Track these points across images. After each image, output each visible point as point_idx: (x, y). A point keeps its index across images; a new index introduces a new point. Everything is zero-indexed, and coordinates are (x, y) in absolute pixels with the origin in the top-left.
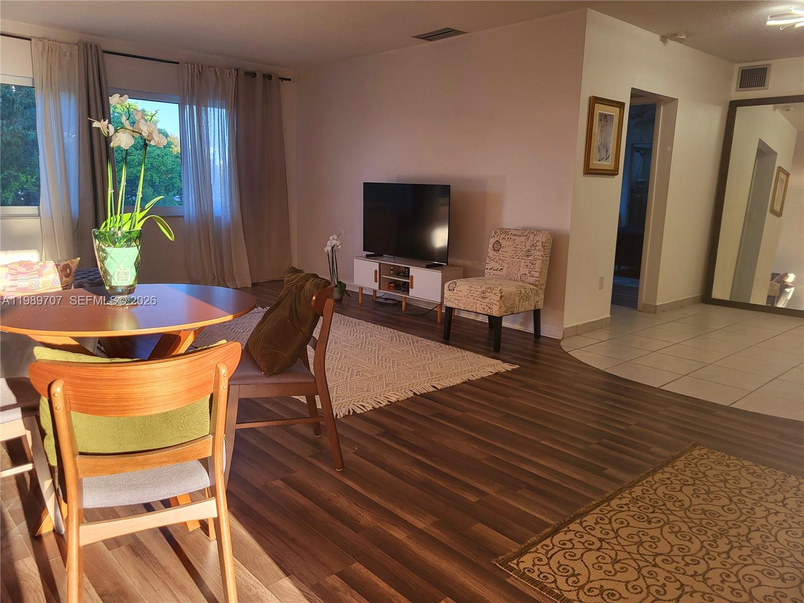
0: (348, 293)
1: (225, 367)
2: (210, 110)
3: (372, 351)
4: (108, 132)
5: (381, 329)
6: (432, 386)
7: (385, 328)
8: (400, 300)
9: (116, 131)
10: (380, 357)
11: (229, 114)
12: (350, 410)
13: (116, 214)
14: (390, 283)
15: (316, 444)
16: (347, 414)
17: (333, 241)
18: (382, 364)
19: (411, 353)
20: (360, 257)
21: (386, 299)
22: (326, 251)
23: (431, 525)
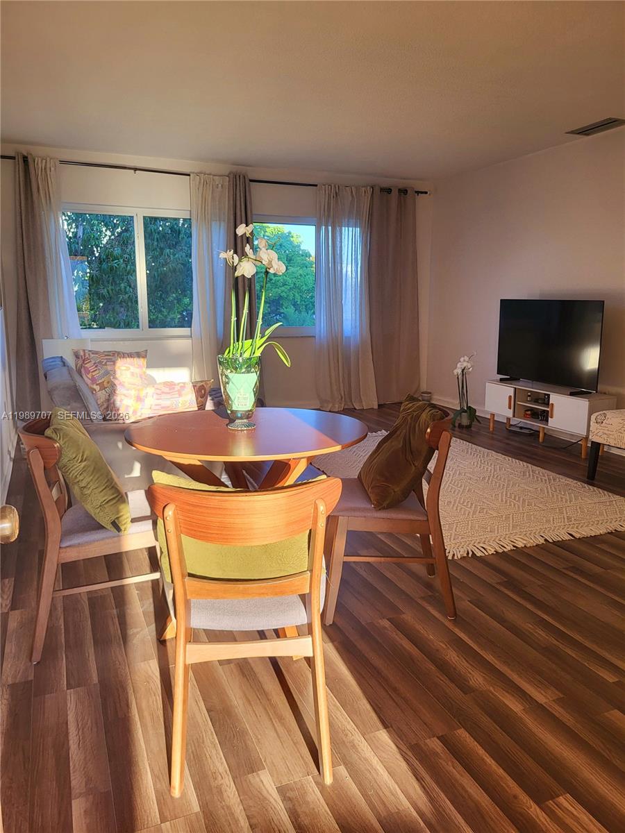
0: (479, 419)
1: (324, 504)
2: (345, 230)
3: (499, 486)
4: (233, 262)
5: (512, 462)
6: (568, 533)
7: (517, 461)
8: (537, 429)
9: (240, 261)
10: (509, 494)
11: (362, 233)
12: (470, 551)
13: (238, 341)
14: (526, 411)
15: (429, 586)
16: (465, 555)
17: (464, 363)
18: (510, 502)
19: (546, 491)
20: (493, 381)
21: (521, 428)
22: (456, 374)
23: (554, 700)
